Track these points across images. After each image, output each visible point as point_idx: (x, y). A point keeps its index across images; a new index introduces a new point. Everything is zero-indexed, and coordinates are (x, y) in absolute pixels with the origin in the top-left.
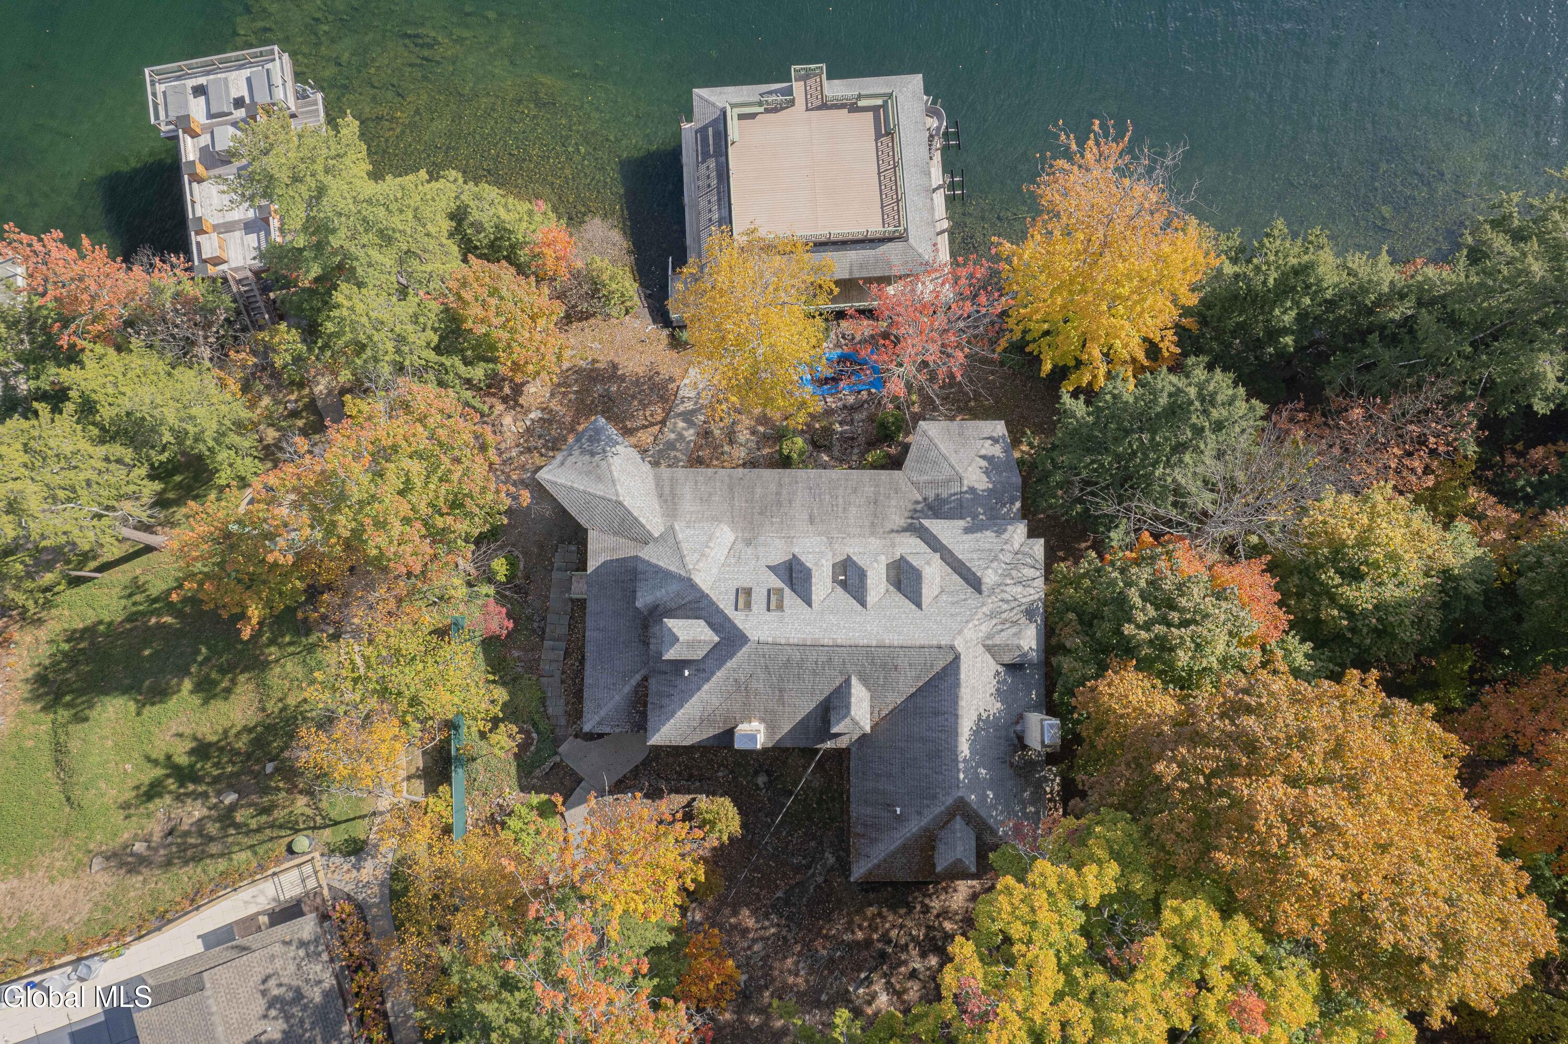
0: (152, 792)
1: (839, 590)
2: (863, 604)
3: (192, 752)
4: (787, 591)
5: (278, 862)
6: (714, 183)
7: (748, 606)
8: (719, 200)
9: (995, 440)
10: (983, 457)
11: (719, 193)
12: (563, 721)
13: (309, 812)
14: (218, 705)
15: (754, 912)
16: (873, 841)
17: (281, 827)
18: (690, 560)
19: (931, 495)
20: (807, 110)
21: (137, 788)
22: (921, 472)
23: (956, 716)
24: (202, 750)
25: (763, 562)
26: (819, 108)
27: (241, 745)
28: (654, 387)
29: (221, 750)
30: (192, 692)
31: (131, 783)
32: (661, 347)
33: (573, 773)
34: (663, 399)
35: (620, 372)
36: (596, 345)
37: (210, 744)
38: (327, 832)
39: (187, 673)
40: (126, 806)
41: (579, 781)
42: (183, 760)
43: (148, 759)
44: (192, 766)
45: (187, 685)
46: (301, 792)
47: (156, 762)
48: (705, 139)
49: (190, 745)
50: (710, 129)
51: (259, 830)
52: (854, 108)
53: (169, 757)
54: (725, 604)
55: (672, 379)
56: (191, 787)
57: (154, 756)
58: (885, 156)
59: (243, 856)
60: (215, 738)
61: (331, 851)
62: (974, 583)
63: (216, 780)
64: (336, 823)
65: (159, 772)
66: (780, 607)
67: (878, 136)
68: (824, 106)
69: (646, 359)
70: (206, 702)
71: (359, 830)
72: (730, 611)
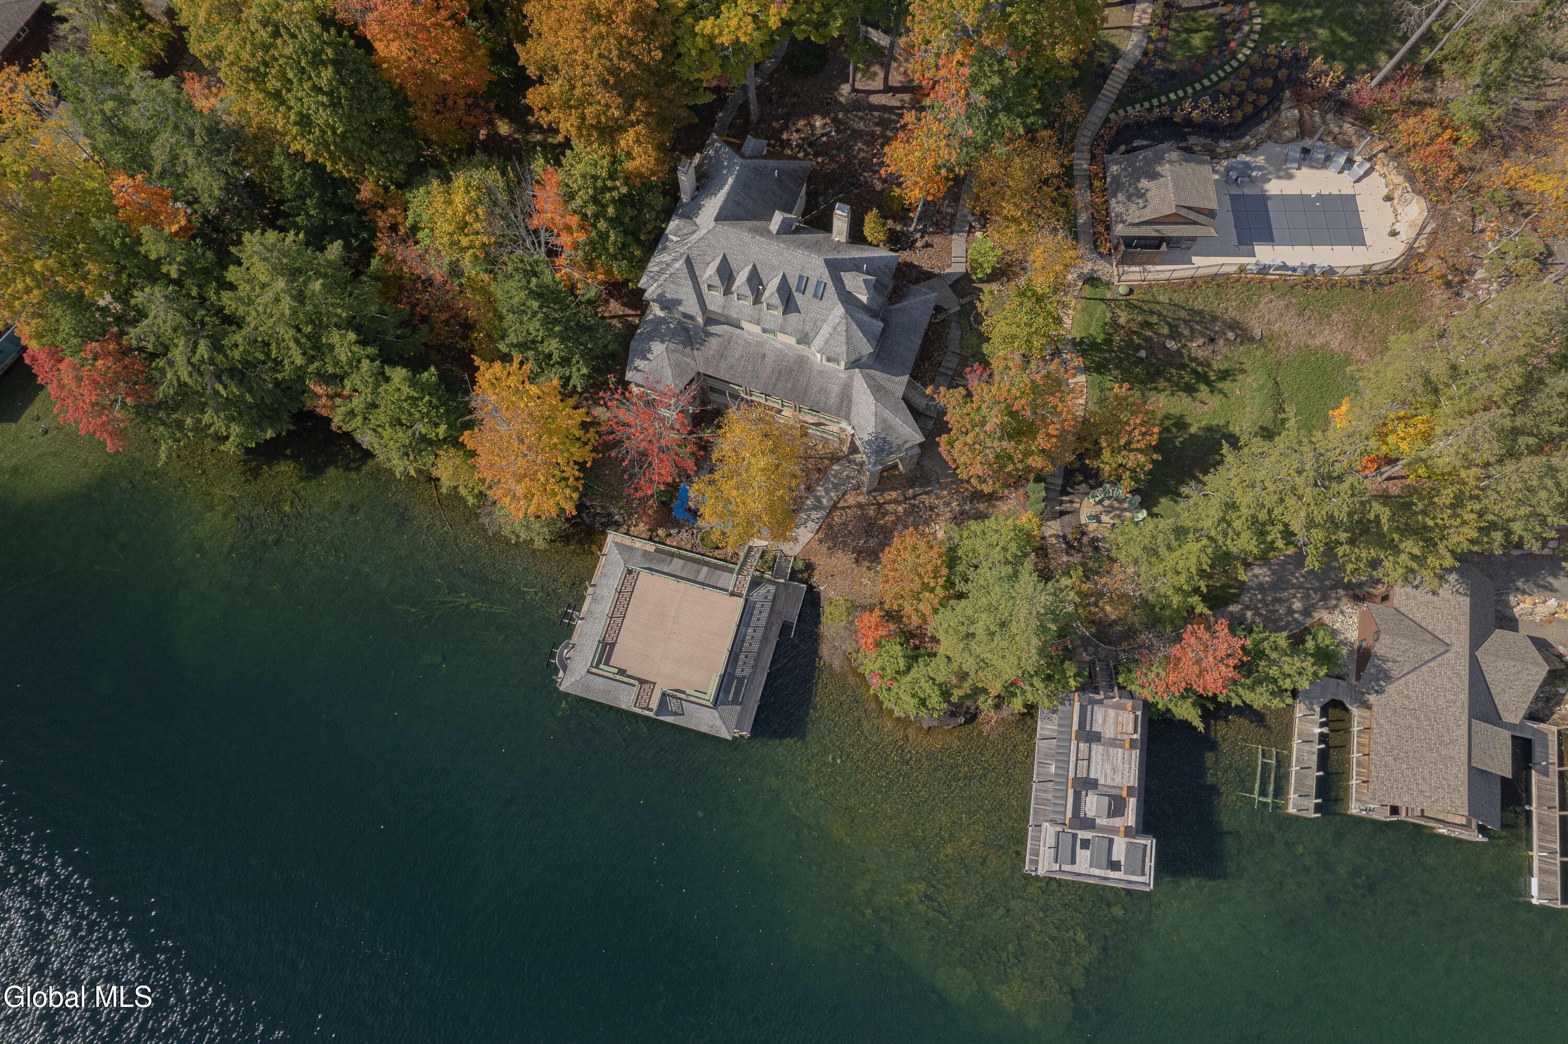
0: (1225, 375)
1: (764, 282)
2: (754, 266)
3: (1197, 390)
4: (794, 290)
5: (1140, 286)
6: (742, 656)
7: (818, 283)
8: (743, 641)
9: (636, 369)
10: (648, 359)
11: (742, 646)
12: (953, 324)
13: (1117, 311)
14: (1176, 411)
15: (872, 186)
16: (795, 171)
17: (1136, 307)
18: (842, 328)
19: (688, 350)
20: (655, 684)
21: (1235, 380)
22: (688, 364)
23: (728, 194)
24: (1190, 390)
25: (802, 317)
26: (646, 682)
27: (1162, 384)
28: (835, 538)
29: (1177, 385)
30: (1190, 425)
31: (1238, 384)
32: (821, 568)
33: (955, 291)
34: (830, 526)
35: (854, 555)
36: (865, 581)
37: (1185, 391)
38: (1109, 296)
39: (1191, 435)
40: (1243, 371)
41: (951, 286)
42: (1203, 387)
43: (1225, 395)
44: (1197, 382)
45: (1193, 430)
46: (1123, 327)
47: (1221, 391)
48: (737, 693)
49: (1199, 395)
50: (730, 699)
51: (1152, 312)
52: (622, 672)
53: (1212, 392)
54: (831, 290)
55: (821, 541)
56: (1200, 369)
57: (1221, 396)
58: (615, 628)
59: (1161, 298)
60: (1180, 393)
61: (1108, 284)
62: (688, 262)
63: (1183, 367)
64: (1102, 300)
65: (1220, 385)
66: (801, 277)
67: (613, 645)
68: (642, 682)
69: (833, 561)
70: (1182, 416)
71: (1088, 291)
72: (830, 284)
